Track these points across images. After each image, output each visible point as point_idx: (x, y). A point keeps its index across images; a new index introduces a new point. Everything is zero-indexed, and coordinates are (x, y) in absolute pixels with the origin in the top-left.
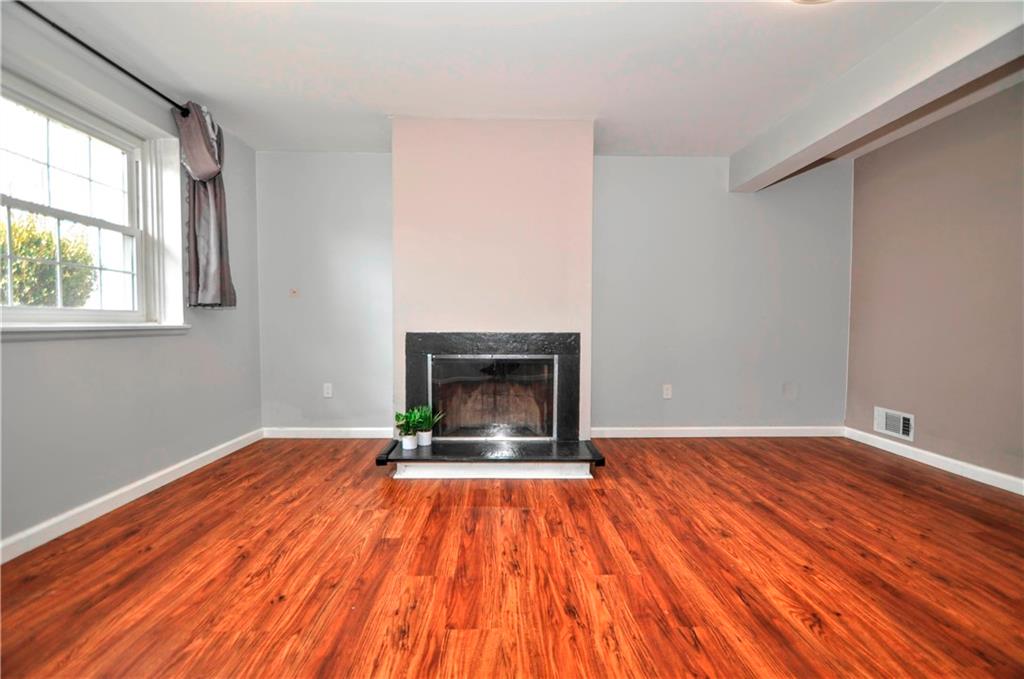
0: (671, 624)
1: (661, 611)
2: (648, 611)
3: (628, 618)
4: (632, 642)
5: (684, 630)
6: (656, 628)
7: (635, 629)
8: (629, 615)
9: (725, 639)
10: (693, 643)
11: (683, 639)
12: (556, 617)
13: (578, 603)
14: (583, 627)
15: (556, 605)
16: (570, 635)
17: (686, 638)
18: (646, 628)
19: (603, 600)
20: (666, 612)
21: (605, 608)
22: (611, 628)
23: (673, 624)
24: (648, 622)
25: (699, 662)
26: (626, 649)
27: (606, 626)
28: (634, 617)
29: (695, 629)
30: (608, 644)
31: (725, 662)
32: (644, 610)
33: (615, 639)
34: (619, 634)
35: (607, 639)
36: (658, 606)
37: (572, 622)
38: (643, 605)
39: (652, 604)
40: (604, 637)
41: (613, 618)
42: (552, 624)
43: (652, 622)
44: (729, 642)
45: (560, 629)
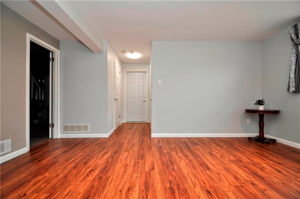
0: (176, 188)
1: (178, 192)
2: (183, 192)
3: (189, 190)
4: (188, 183)
5: (173, 186)
6: (181, 187)
7: (187, 186)
8: (189, 191)
9: (162, 183)
10: (171, 183)
11: (174, 183)
12: (213, 190)
13: (207, 195)
14: (203, 187)
15: (215, 194)
16: (206, 184)
17: (173, 184)
18: (184, 186)
19: (199, 197)
20: (177, 192)
21: (198, 194)
22: (194, 187)
23: (175, 188)
24: (183, 188)
25: (172, 178)
26: (190, 181)
27: (196, 187)
28: (187, 190)
29: (169, 186)
30: (195, 182)
31: (165, 178)
32: (184, 193)
33: (193, 184)
34: (192, 185)
35: (195, 184)
36: (179, 194)
37: (207, 188)
38: (184, 195)
39: (181, 195)
40: (196, 184)
41: (194, 190)
42: (212, 187)
43: (182, 188)
44: (161, 183)
45: (209, 186)
